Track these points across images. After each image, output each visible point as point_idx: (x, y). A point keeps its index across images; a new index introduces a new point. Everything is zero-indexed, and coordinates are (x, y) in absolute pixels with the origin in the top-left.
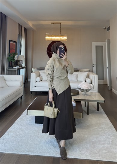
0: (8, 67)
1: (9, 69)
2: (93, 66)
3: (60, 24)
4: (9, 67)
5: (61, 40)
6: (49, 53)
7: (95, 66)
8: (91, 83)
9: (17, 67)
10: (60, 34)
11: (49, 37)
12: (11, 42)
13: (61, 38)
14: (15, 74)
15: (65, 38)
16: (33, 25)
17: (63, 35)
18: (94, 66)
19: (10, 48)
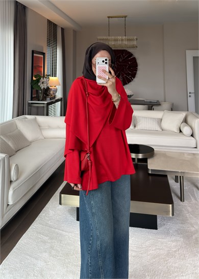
0: (30, 99)
1: (32, 103)
3: (124, 18)
8: (192, 135)
9: (47, 99)
10: (124, 37)
19: (34, 65)
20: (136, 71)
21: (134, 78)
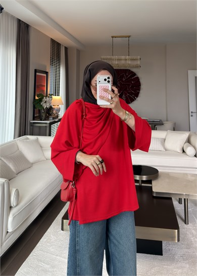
0: (32, 119)
1: (33, 123)
3: (128, 38)
4: (34, 119)
8: (195, 156)
9: (50, 118)
10: (128, 57)
12: (37, 74)
14: (46, 135)
19: (36, 84)
20: (139, 90)
21: (137, 97)
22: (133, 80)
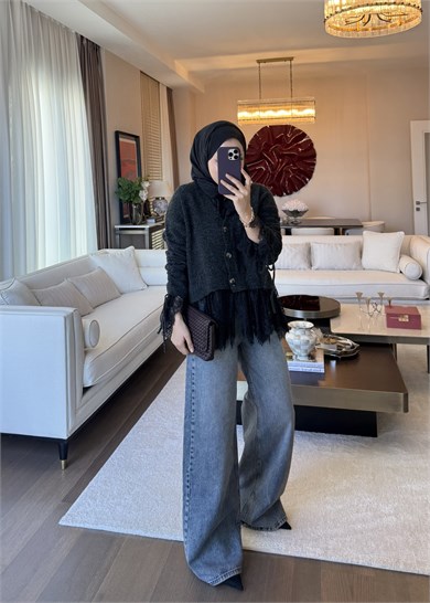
0: (119, 222)
1: (121, 229)
2: (416, 206)
3: (288, 62)
4: (123, 221)
5: (294, 120)
6: (253, 171)
7: (423, 208)
9: (149, 221)
10: (289, 99)
11: (250, 111)
12: (121, 140)
13: (295, 112)
14: (144, 248)
15: (310, 112)
16: (191, 74)
17: (300, 104)
18: (418, 209)
19: (122, 159)
20: (314, 164)
21: (310, 178)
22: (300, 146)
